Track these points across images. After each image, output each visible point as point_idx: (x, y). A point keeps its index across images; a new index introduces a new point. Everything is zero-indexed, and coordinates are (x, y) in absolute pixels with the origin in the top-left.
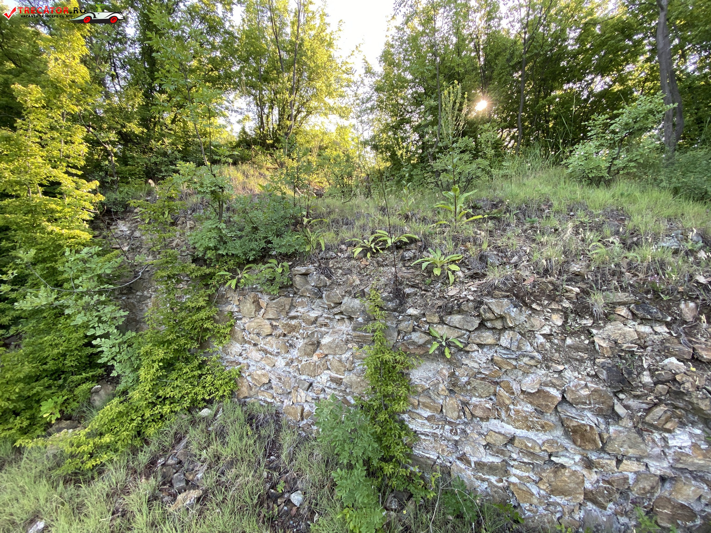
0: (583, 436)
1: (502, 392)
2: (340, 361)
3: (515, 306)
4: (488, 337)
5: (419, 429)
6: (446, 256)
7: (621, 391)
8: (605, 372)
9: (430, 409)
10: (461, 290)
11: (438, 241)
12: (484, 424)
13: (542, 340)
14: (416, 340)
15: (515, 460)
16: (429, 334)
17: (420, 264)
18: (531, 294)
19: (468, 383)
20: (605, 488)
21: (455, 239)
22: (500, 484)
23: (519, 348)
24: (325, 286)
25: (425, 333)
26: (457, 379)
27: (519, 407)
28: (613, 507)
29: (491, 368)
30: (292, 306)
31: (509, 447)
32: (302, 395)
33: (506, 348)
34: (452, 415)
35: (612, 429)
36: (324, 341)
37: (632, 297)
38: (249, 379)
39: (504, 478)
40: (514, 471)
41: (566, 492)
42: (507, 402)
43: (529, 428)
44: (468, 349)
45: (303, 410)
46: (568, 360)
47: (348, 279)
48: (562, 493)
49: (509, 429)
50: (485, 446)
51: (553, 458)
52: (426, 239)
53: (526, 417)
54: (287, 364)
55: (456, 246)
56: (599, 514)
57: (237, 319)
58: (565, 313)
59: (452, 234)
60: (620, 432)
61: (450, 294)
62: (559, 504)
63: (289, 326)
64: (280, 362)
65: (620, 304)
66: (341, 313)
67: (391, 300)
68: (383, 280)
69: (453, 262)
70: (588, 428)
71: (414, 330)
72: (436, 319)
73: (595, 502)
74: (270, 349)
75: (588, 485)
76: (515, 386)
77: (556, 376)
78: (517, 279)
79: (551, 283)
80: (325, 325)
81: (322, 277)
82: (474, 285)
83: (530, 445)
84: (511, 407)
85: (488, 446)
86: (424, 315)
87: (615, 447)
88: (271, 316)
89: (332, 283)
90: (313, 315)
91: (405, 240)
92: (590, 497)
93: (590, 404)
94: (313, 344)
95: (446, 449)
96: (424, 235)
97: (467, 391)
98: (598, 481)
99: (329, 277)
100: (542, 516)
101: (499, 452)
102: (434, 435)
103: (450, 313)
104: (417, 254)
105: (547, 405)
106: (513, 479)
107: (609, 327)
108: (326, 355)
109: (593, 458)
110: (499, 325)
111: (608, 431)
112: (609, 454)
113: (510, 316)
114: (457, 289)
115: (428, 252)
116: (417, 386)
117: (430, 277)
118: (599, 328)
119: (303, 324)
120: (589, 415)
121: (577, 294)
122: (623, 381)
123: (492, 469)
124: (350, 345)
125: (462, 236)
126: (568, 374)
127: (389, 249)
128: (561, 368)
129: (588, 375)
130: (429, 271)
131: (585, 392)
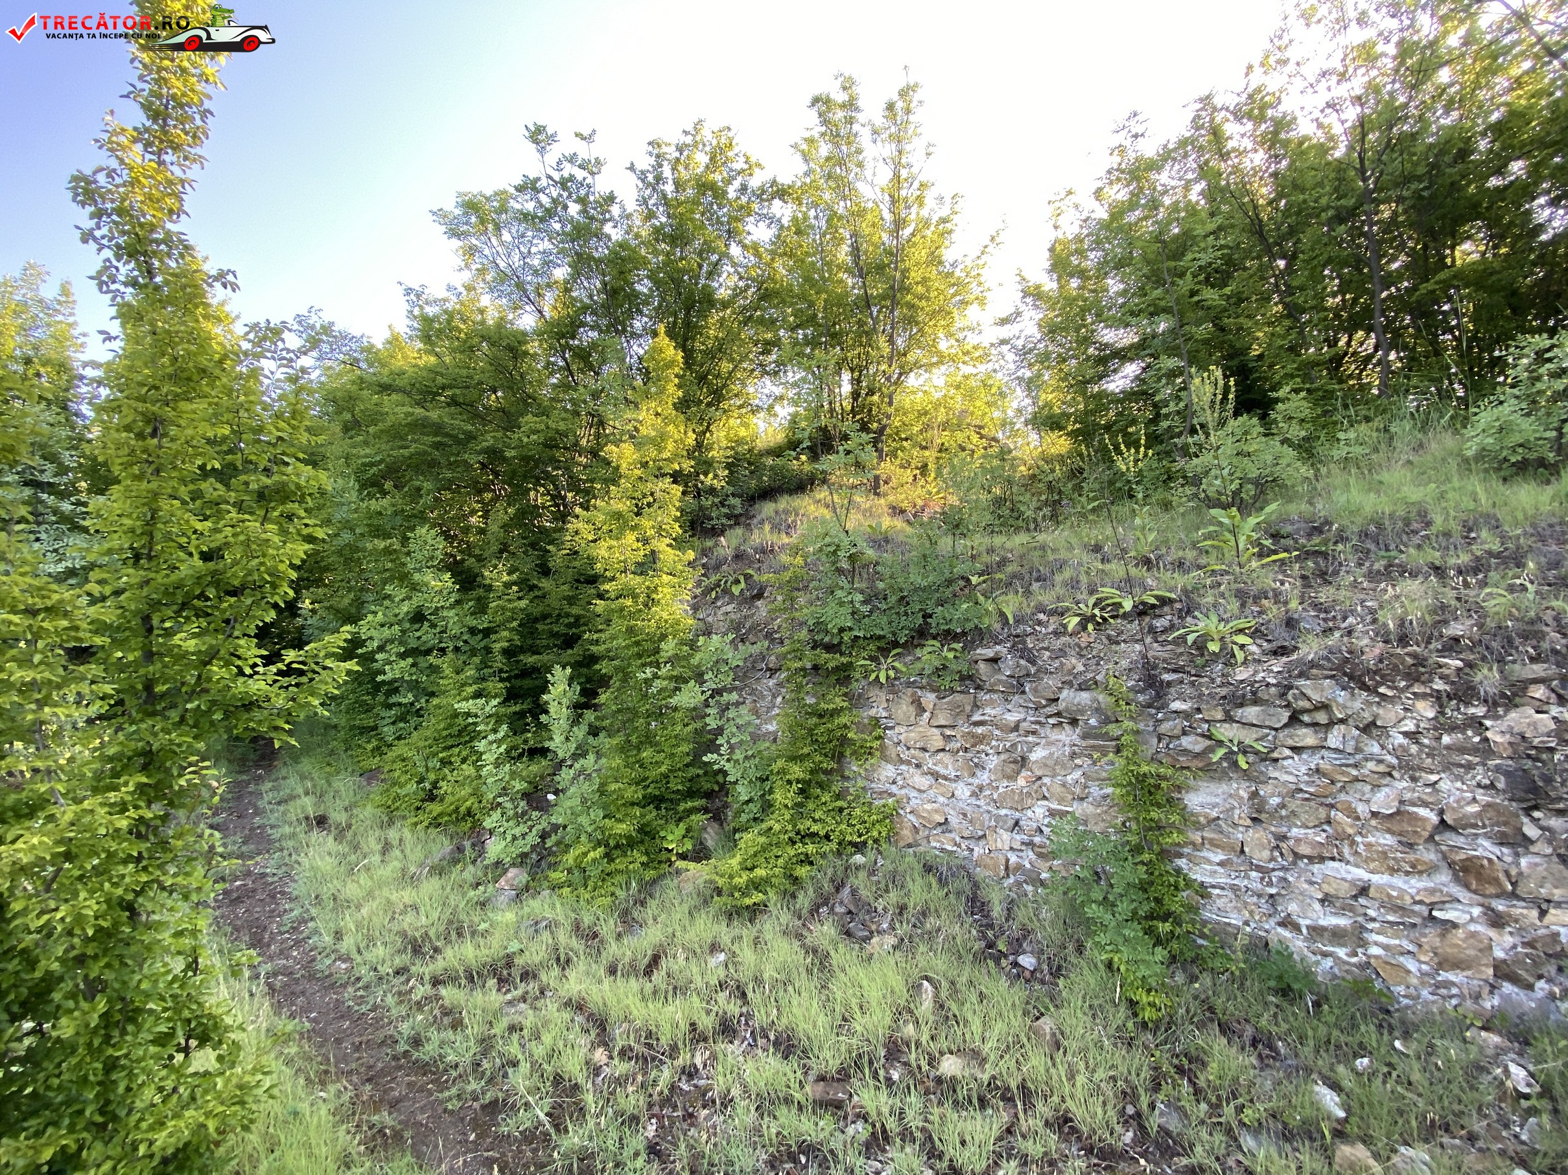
0: (1480, 877)
1: (1339, 816)
2: (1064, 785)
3: (1344, 689)
4: (1305, 736)
5: (1208, 880)
6: (1227, 622)
7: (1536, 807)
8: (1502, 778)
9: (1223, 849)
10: (1256, 672)
11: (1210, 599)
12: (1316, 868)
13: (1400, 740)
14: (1190, 747)
15: (1373, 920)
16: (1209, 738)
17: (1183, 638)
18: (1375, 673)
19: (1283, 806)
20: (1527, 955)
21: (1241, 595)
22: (1354, 960)
23: (1358, 750)
24: (1028, 675)
25: (1203, 736)
26: (1264, 801)
27: (1371, 839)
28: (1547, 986)
29: (1318, 782)
30: (976, 706)
31: (1362, 901)
32: (1004, 839)
33: (1336, 750)
34: (1261, 856)
35: (1524, 862)
36: (1033, 757)
37: (1553, 670)
38: (911, 817)
39: (1360, 950)
40: (1374, 937)
41: (1462, 962)
42: (1350, 831)
43: (1393, 871)
44: (1275, 755)
45: (1007, 860)
46: (1447, 767)
47: (1062, 664)
48: (1457, 965)
49: (1361, 874)
50: (1322, 901)
51: (1435, 913)
52: (1188, 597)
53: (1384, 853)
54: (974, 794)
55: (1243, 605)
56: (1524, 998)
57: (886, 728)
58: (1438, 698)
59: (1234, 586)
60: (1536, 865)
61: (1239, 678)
62: (1453, 984)
63: (974, 736)
64: (963, 791)
65: (1536, 681)
66: (1059, 714)
67: (1142, 691)
68: (1125, 663)
69: (1241, 631)
70: (1485, 862)
71: (1184, 733)
72: (1219, 715)
73: (1514, 979)
74: (942, 771)
75: (1499, 954)
76: (1362, 809)
77: (1428, 790)
78: (1350, 652)
79: (1414, 655)
80: (1034, 733)
81: (1023, 662)
82: (1277, 665)
83: (1395, 894)
84: (1359, 839)
85: (1326, 900)
86: (1199, 710)
87: (1529, 886)
88: (943, 723)
89: (1038, 671)
90: (1012, 718)
91: (1153, 601)
92: (1504, 972)
93: (1484, 826)
94: (1015, 762)
95: (1257, 911)
96: (1185, 591)
97: (1282, 818)
98: (1514, 947)
99: (1033, 662)
100: (1426, 1003)
101: (1345, 909)
102: (1234, 889)
103: (1241, 705)
104: (1176, 621)
105: (1415, 832)
106: (1375, 951)
107: (1513, 715)
108: (1040, 778)
109: (1500, 908)
110: (1322, 717)
111: (1518, 864)
112: (1524, 900)
113: (1338, 704)
114: (1251, 670)
115: (1195, 617)
116: (1197, 815)
117: (1202, 655)
118: (1497, 717)
119: (997, 732)
120: (1486, 843)
121: (1459, 669)
122: (1534, 789)
123: (1337, 935)
124: (1078, 761)
125: (1254, 590)
126: (1445, 785)
127: (1125, 616)
128: (1434, 778)
129: (1479, 785)
130: (1200, 646)
131: (1473, 809)
